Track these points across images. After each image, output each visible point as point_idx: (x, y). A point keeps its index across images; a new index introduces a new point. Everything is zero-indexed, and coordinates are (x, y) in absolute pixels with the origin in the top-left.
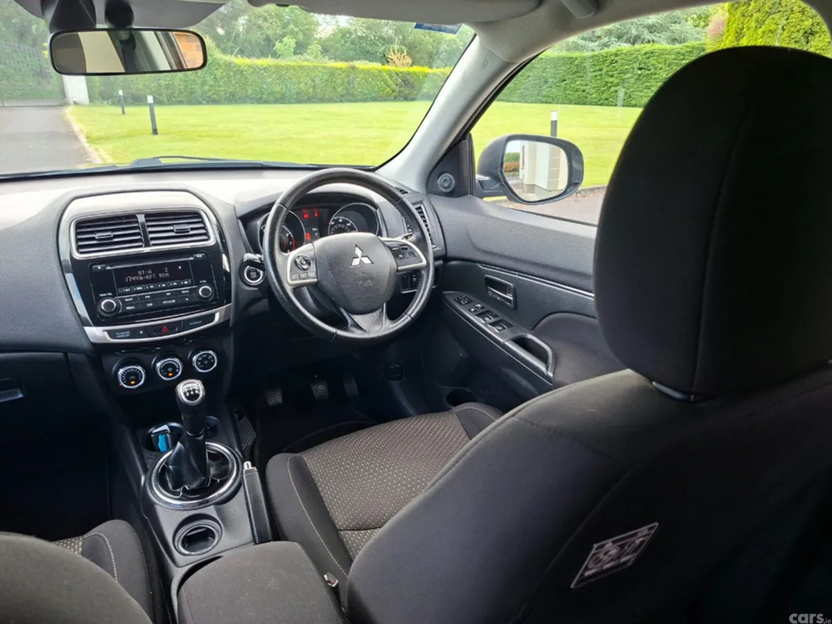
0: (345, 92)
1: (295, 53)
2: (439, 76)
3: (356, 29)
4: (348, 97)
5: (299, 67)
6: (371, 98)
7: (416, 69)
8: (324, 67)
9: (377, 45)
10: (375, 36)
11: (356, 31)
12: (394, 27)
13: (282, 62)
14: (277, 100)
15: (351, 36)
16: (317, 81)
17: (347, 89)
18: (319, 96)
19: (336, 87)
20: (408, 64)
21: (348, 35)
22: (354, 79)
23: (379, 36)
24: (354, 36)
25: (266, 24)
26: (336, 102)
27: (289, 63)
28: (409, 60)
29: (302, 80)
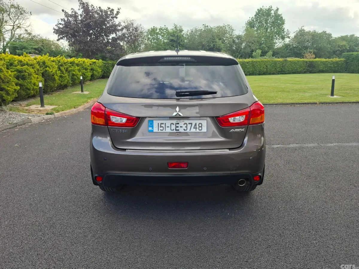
0: (280, 70)
1: (261, 56)
2: (329, 62)
3: (293, 44)
4: (282, 72)
5: (262, 61)
6: (292, 73)
7: (317, 59)
8: (272, 61)
9: (302, 50)
10: (301, 46)
11: (293, 45)
12: (312, 42)
13: (254, 60)
14: (251, 74)
15: (290, 47)
16: (269, 66)
17: (281, 69)
18: (269, 72)
19: (277, 68)
20: (313, 58)
21: (289, 47)
22: (285, 65)
23: (303, 46)
24: (291, 47)
25: (253, 45)
26: (276, 74)
27: (258, 60)
28: (314, 56)
29: (262, 66)
